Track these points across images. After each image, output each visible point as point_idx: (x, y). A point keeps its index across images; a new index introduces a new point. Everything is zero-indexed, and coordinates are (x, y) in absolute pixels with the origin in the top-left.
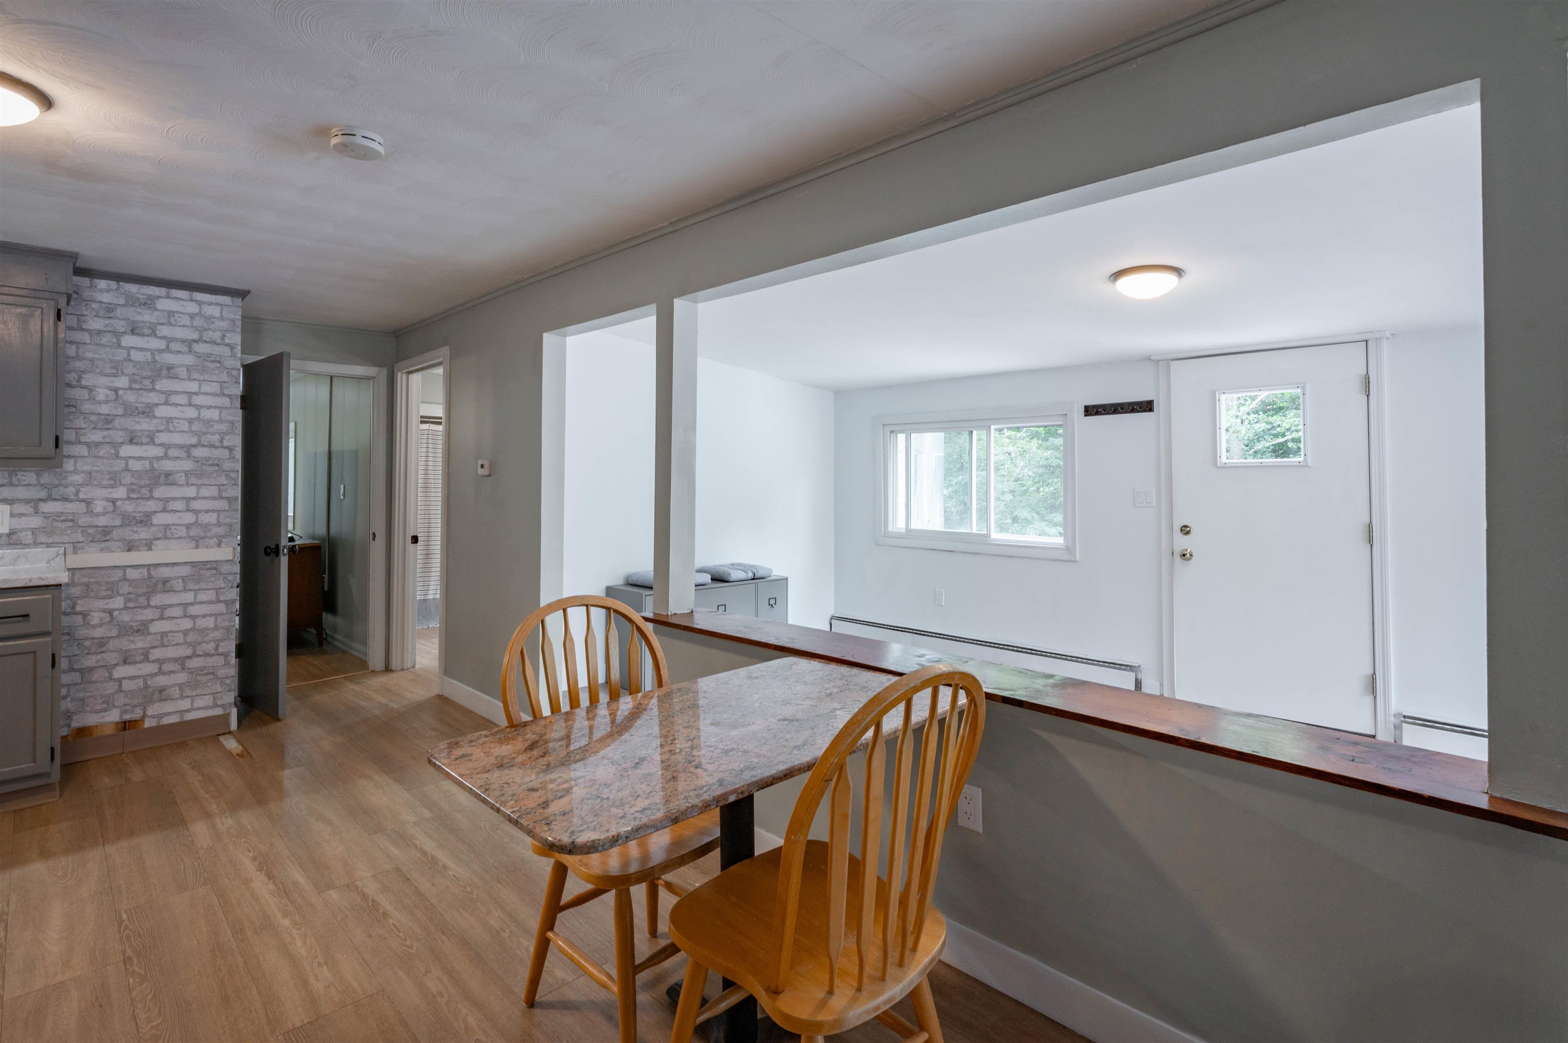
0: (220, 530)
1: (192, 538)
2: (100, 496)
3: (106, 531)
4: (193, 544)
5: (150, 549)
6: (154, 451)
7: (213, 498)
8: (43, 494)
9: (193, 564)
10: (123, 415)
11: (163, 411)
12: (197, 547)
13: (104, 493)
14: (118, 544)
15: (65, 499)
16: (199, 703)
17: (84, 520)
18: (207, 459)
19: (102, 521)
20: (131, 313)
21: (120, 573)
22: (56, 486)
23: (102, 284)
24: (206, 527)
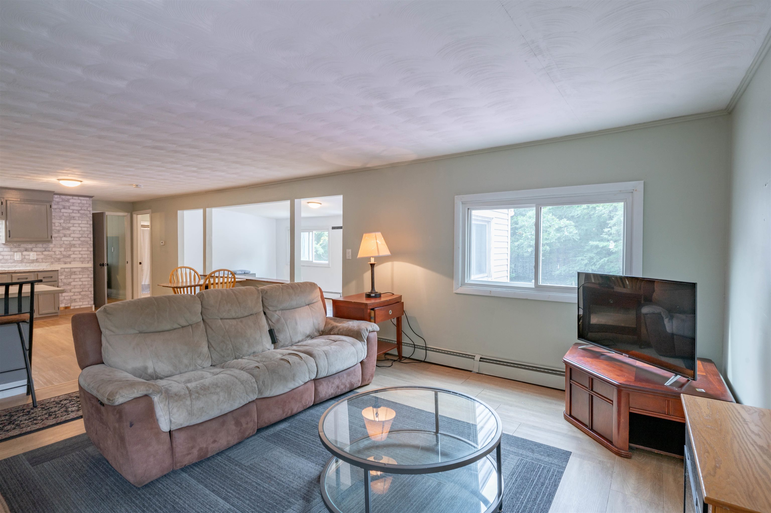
0: (88, 259)
1: (81, 261)
2: (57, 250)
3: (59, 259)
4: (81, 263)
5: (70, 264)
6: (71, 239)
7: (86, 251)
8: (44, 250)
9: (82, 268)
10: (62, 230)
11: (72, 228)
12: (82, 263)
13: (58, 249)
14: (62, 262)
15: (49, 251)
16: (84, 303)
17: (54, 256)
18: (84, 241)
19: (58, 257)
20: (63, 203)
21: (63, 270)
22: (47, 248)
23: (56, 196)
24: (84, 258)
